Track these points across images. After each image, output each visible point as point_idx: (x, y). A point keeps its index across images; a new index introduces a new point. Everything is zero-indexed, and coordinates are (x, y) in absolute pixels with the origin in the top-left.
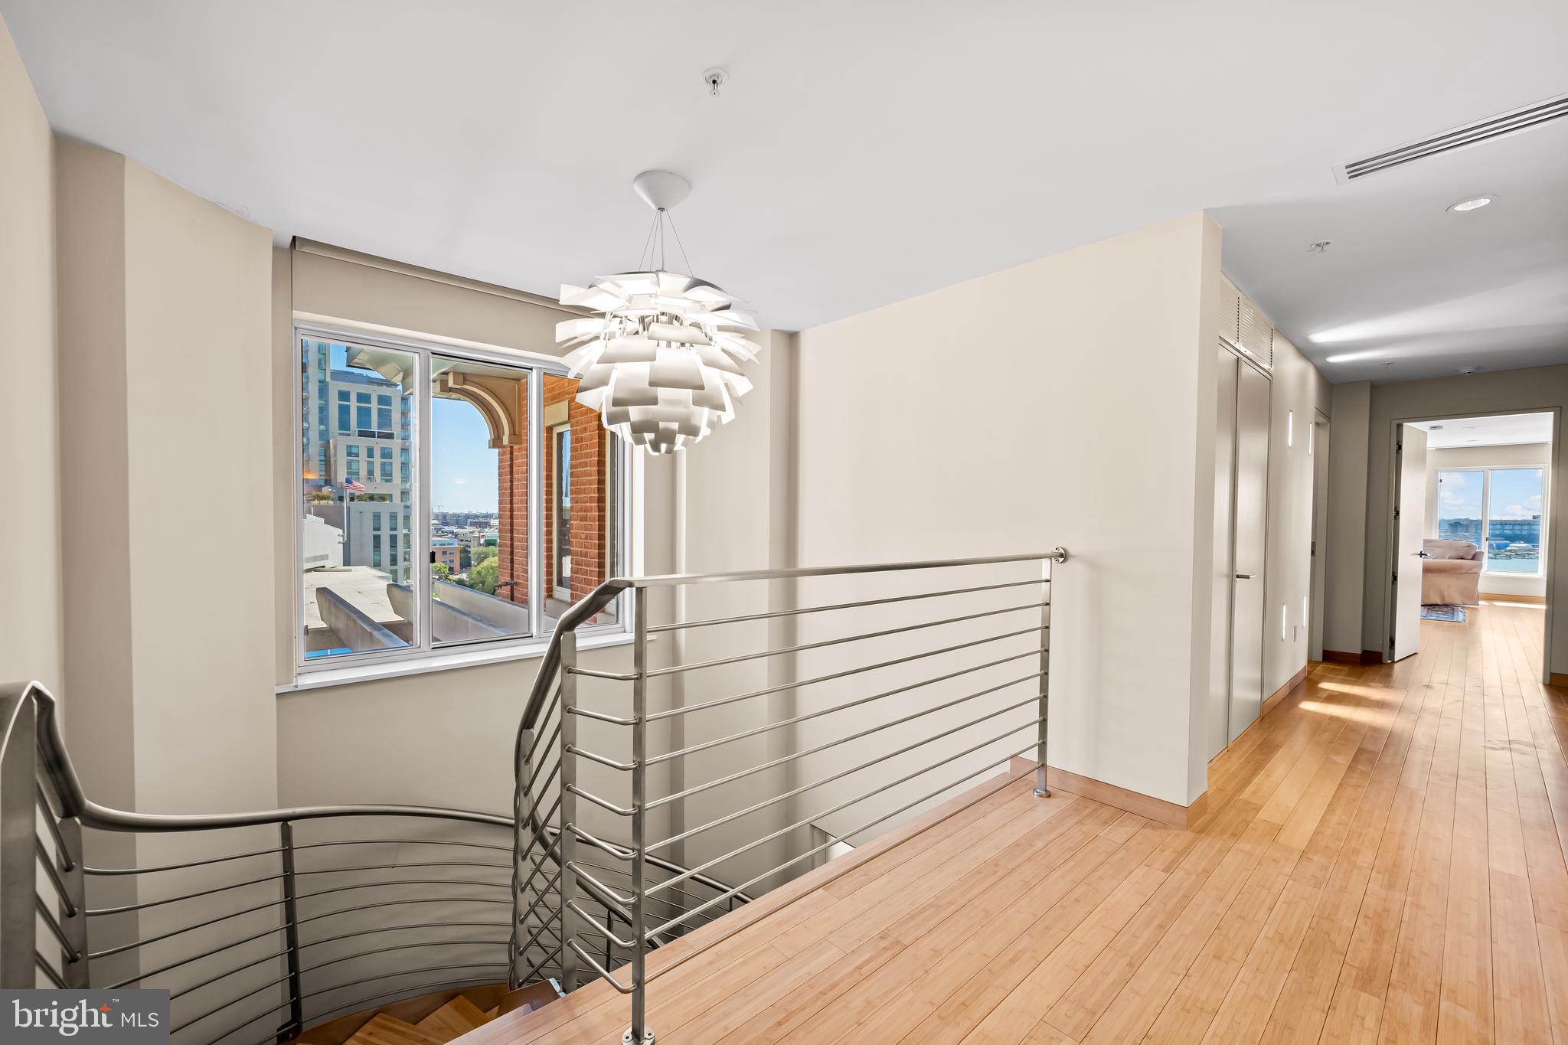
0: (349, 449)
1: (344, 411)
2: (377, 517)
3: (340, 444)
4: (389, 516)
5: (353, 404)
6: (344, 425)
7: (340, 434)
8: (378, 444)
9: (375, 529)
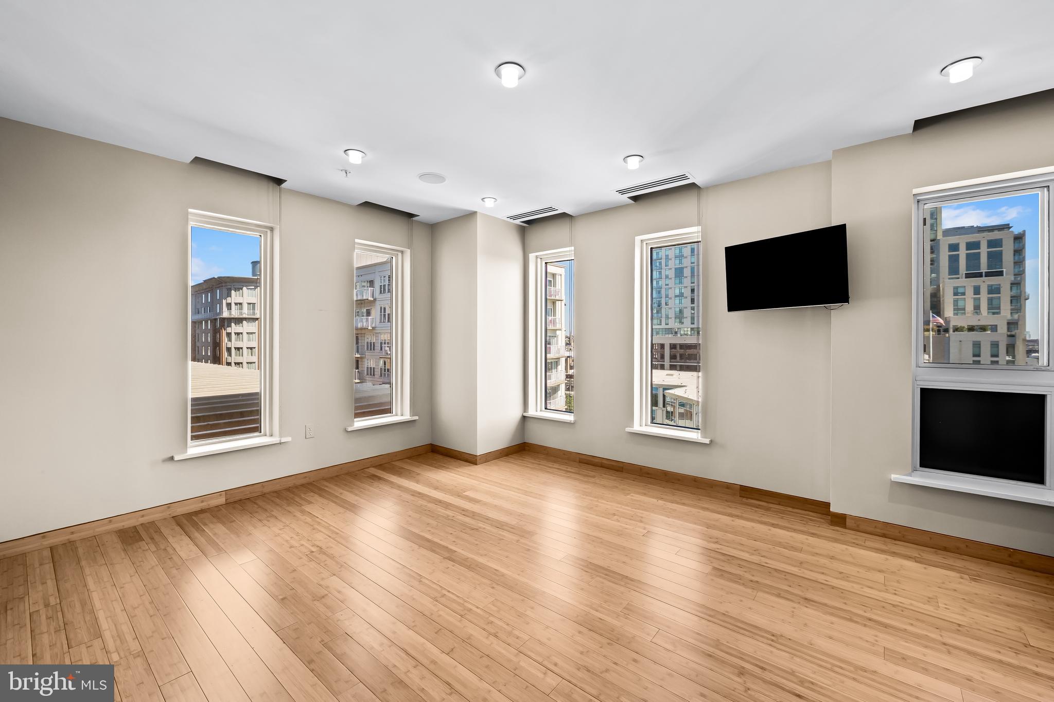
0: (955, 290)
1: (954, 260)
2: (977, 345)
3: (948, 287)
4: (990, 344)
5: (963, 253)
6: (954, 270)
7: (949, 279)
8: (984, 283)
9: (974, 356)
